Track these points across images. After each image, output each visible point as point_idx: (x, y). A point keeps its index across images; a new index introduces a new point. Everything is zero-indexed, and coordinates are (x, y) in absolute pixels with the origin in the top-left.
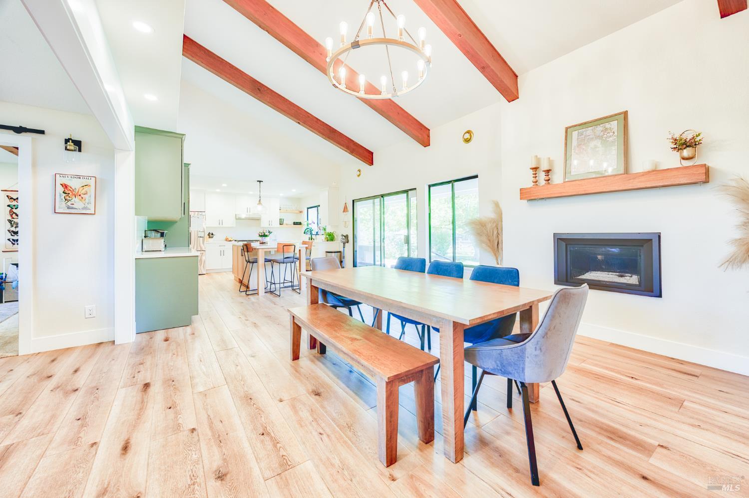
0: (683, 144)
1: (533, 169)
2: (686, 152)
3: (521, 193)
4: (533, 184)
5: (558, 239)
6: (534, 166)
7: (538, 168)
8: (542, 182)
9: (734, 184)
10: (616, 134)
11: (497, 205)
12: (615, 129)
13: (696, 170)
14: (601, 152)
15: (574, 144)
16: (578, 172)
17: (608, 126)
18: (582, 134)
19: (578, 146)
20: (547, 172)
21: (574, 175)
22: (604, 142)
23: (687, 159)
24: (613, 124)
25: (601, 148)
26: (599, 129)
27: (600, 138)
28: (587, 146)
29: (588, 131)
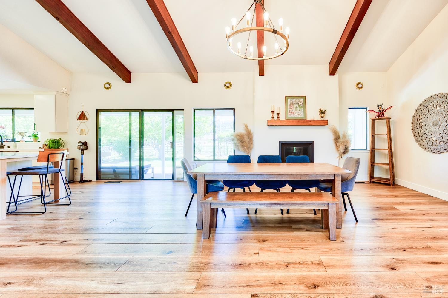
0: (322, 112)
1: (272, 111)
2: (322, 115)
3: (268, 122)
4: (272, 118)
5: (282, 144)
6: (272, 110)
7: (274, 111)
8: (276, 118)
9: (332, 127)
10: (303, 104)
11: (246, 127)
12: (303, 102)
13: (326, 121)
14: (298, 110)
15: (289, 104)
16: (291, 116)
17: (300, 100)
18: (291, 101)
19: (290, 105)
20: (278, 114)
21: (289, 117)
22: (299, 106)
23: (322, 117)
24: (302, 100)
25: (298, 108)
26: (297, 100)
27: (298, 104)
28: (294, 106)
29: (294, 100)
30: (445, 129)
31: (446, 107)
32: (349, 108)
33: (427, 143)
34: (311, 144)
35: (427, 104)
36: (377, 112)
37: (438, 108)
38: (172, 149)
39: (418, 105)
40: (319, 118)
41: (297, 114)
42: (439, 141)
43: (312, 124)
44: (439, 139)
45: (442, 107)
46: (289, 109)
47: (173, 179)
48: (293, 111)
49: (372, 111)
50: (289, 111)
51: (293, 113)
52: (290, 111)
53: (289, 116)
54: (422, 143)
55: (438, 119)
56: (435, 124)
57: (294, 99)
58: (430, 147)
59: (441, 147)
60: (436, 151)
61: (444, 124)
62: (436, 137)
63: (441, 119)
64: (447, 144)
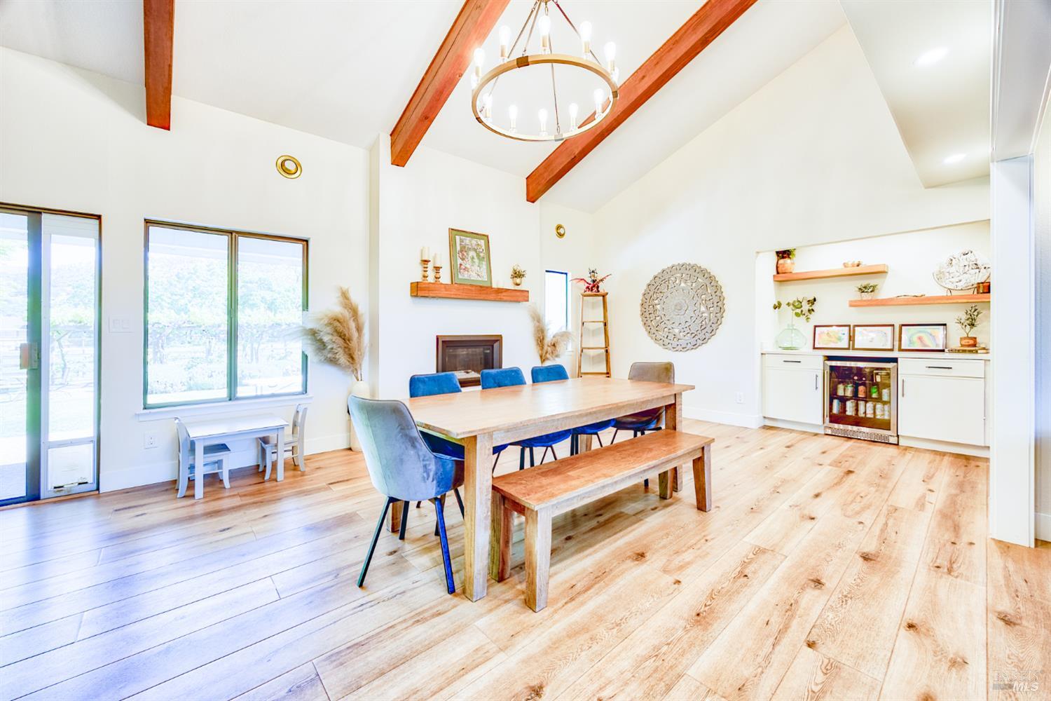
0: (517, 275)
1: (424, 261)
2: (518, 281)
3: (412, 287)
4: (422, 278)
5: (443, 342)
6: (425, 259)
7: (429, 261)
8: (431, 279)
9: (534, 305)
10: (484, 252)
11: (345, 295)
12: (483, 248)
13: (525, 294)
14: (477, 264)
15: (458, 248)
16: (463, 276)
17: (479, 243)
18: (461, 241)
19: (461, 251)
20: (437, 269)
21: (461, 279)
22: (478, 255)
23: (518, 285)
24: (482, 242)
25: (476, 260)
26: (474, 242)
27: (475, 250)
28: (468, 254)
29: (467, 241)
30: (693, 315)
31: (694, 285)
32: (547, 271)
33: (666, 337)
34: (497, 341)
35: (666, 277)
36: (589, 282)
37: (683, 285)
38: (25, 371)
39: (652, 278)
40: (512, 287)
41: (474, 274)
42: (684, 334)
43: (505, 298)
44: (685, 329)
45: (690, 284)
46: (459, 261)
47: (33, 496)
48: (468, 266)
49: (582, 280)
50: (459, 266)
51: (468, 271)
52: (461, 265)
53: (460, 277)
54: (658, 337)
55: (684, 302)
56: (678, 307)
57: (468, 239)
58: (671, 342)
59: (688, 342)
60: (679, 347)
61: (691, 308)
62: (680, 327)
63: (687, 301)
64: (697, 337)
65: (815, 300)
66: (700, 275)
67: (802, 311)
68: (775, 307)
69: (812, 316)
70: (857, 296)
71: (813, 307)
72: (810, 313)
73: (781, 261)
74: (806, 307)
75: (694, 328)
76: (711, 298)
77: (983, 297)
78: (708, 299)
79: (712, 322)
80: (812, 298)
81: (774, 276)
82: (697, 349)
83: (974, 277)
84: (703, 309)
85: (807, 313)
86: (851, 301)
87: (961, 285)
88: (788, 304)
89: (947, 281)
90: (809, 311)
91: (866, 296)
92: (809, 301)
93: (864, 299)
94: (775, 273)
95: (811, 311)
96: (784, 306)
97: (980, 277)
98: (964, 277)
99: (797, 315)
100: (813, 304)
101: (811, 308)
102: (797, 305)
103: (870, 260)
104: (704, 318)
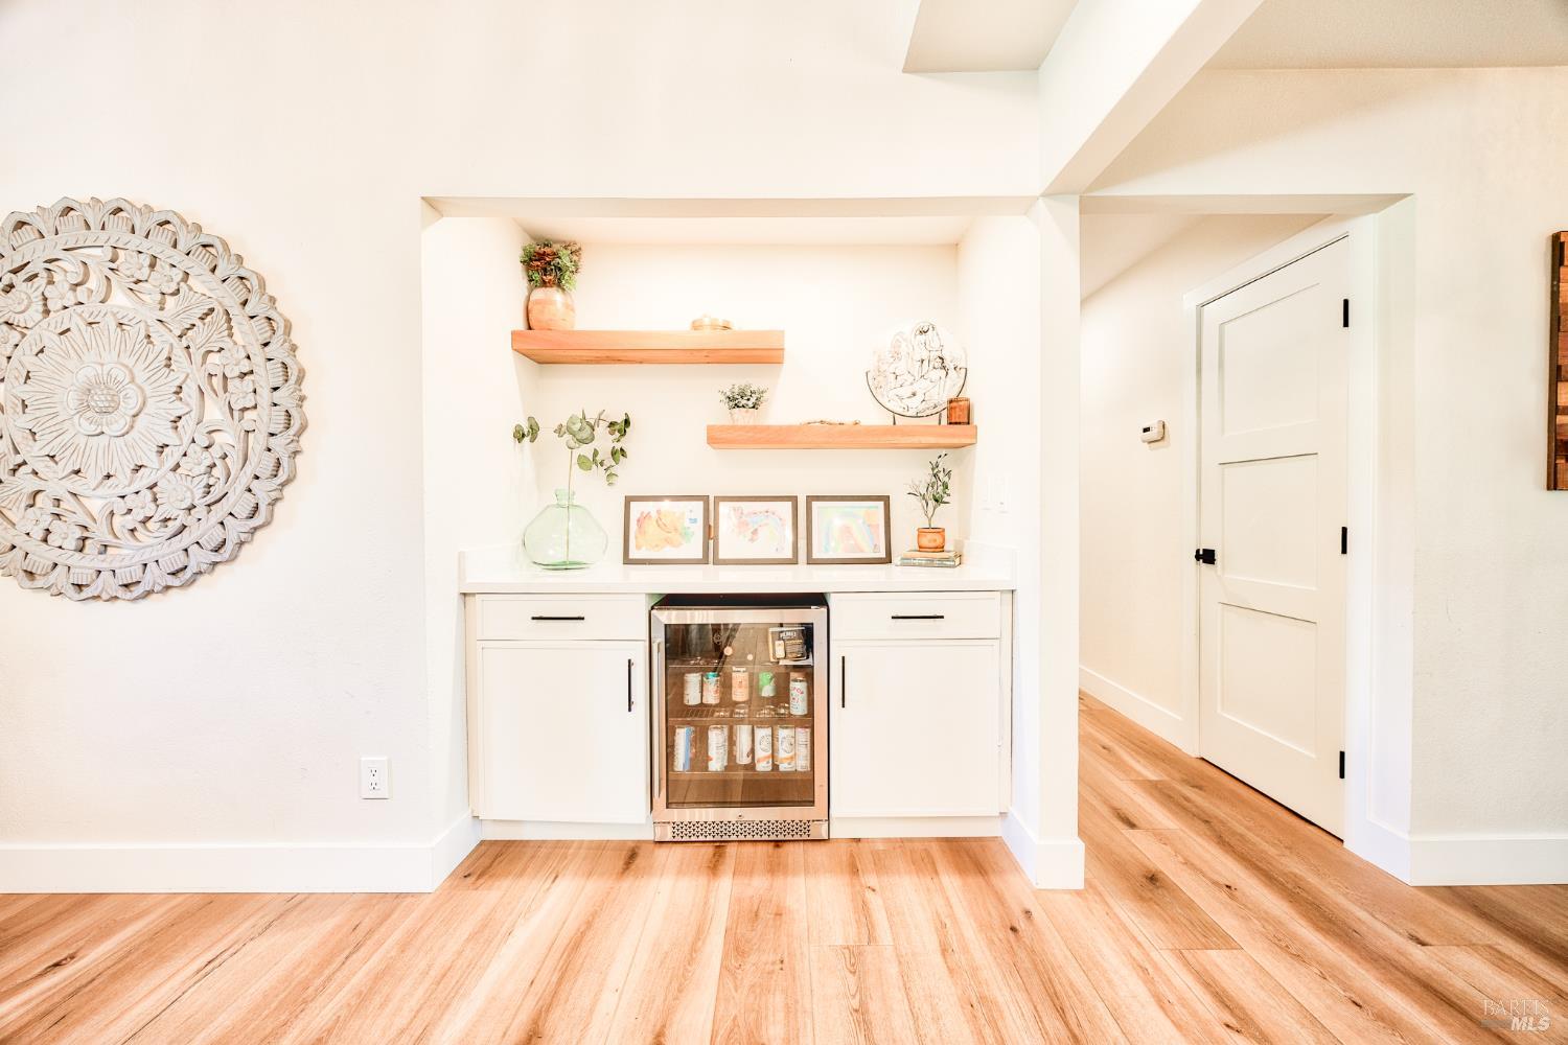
30: (169, 437)
31: (170, 301)
33: (38, 534)
35: (35, 253)
37: (120, 298)
42: (130, 521)
44: (130, 502)
45: (151, 300)
55: (120, 374)
56: (98, 400)
58: (63, 558)
59: (147, 556)
60: (107, 582)
61: (163, 407)
62: (110, 490)
63: (140, 377)
64: (186, 539)
65: (627, 422)
66: (198, 266)
67: (596, 453)
68: (520, 436)
69: (622, 468)
70: (722, 415)
71: (624, 444)
72: (617, 461)
73: (540, 294)
74: (604, 441)
75: (177, 494)
76: (245, 367)
77: (957, 434)
78: (232, 372)
79: (249, 470)
80: (620, 419)
81: (515, 335)
82: (193, 590)
83: (936, 389)
84: (215, 412)
85: (609, 462)
86: (710, 429)
87: (915, 405)
88: (559, 431)
89: (891, 394)
90: (614, 453)
91: (742, 417)
92: (612, 424)
93: (741, 423)
94: (521, 325)
95: (618, 454)
96: (546, 434)
97: (947, 387)
98: (921, 386)
99: (583, 462)
100: (623, 433)
101: (618, 446)
102: (580, 432)
103: (749, 318)
104: (216, 452)
